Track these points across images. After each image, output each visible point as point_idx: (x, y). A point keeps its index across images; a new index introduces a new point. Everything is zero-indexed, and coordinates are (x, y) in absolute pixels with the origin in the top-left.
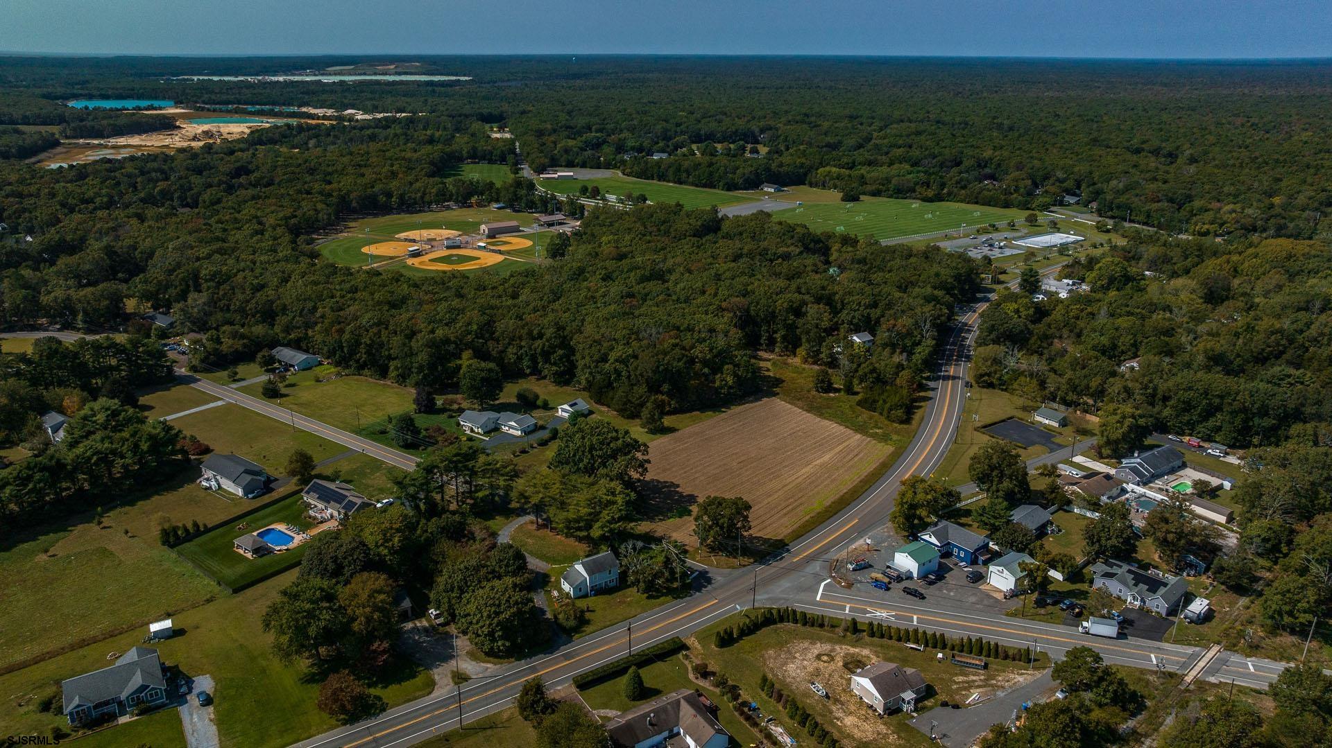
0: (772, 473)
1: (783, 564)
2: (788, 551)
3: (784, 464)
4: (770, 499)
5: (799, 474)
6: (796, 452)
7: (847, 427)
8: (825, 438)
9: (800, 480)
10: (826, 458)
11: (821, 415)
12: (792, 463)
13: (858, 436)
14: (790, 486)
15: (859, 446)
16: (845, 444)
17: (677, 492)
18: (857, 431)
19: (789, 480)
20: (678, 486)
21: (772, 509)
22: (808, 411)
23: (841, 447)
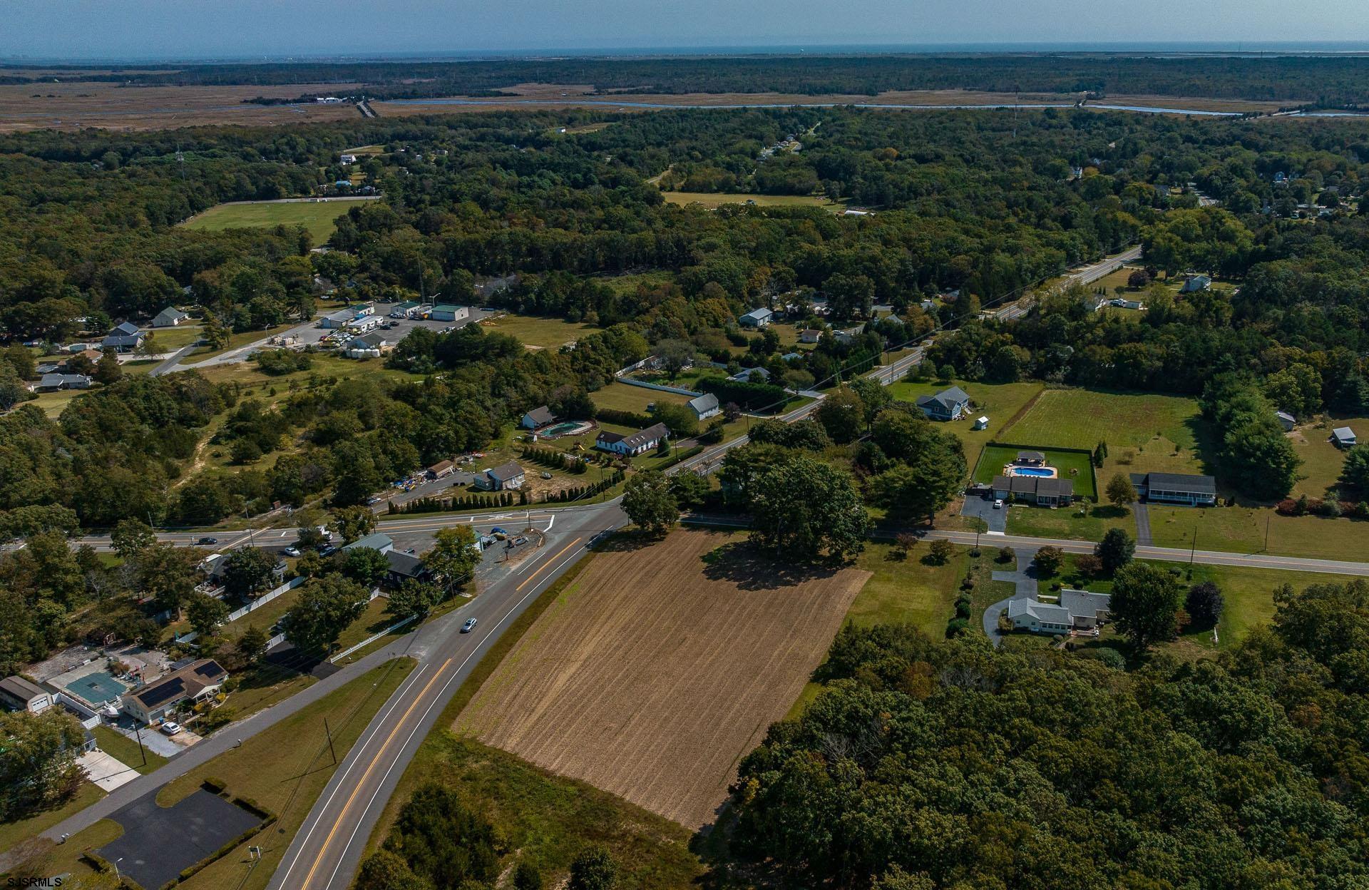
0: (633, 631)
1: (589, 534)
2: (588, 546)
3: (621, 652)
4: (623, 594)
5: (597, 639)
6: (610, 680)
7: (531, 766)
8: (569, 725)
9: (593, 631)
10: (563, 678)
11: (584, 789)
12: (611, 656)
13: (510, 745)
14: (603, 617)
15: (510, 722)
16: (534, 717)
17: (735, 580)
18: (514, 758)
19: (606, 628)
20: (740, 587)
21: (616, 582)
22: (609, 798)
23: (540, 710)
